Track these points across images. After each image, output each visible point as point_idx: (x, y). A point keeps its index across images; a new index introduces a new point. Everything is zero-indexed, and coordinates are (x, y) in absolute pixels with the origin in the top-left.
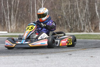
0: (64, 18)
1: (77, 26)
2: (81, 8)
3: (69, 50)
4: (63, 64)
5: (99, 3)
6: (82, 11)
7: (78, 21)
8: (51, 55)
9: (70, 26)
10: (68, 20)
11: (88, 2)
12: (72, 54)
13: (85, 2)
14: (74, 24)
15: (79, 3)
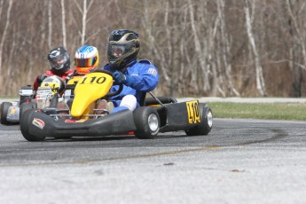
0: (149, 53)
1: (190, 77)
2: (203, 21)
3: (164, 151)
4: (148, 193)
5: (255, 9)
6: (204, 31)
7: (192, 63)
8: (111, 167)
9: (167, 78)
10: (163, 60)
11: (223, 5)
12: (175, 162)
13: (216, 5)
14: (182, 71)
15: (196, 7)
